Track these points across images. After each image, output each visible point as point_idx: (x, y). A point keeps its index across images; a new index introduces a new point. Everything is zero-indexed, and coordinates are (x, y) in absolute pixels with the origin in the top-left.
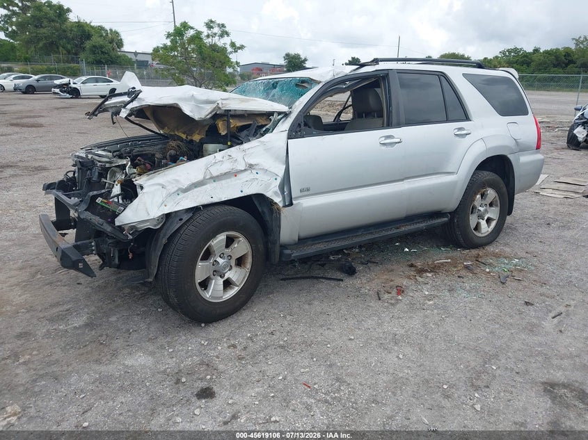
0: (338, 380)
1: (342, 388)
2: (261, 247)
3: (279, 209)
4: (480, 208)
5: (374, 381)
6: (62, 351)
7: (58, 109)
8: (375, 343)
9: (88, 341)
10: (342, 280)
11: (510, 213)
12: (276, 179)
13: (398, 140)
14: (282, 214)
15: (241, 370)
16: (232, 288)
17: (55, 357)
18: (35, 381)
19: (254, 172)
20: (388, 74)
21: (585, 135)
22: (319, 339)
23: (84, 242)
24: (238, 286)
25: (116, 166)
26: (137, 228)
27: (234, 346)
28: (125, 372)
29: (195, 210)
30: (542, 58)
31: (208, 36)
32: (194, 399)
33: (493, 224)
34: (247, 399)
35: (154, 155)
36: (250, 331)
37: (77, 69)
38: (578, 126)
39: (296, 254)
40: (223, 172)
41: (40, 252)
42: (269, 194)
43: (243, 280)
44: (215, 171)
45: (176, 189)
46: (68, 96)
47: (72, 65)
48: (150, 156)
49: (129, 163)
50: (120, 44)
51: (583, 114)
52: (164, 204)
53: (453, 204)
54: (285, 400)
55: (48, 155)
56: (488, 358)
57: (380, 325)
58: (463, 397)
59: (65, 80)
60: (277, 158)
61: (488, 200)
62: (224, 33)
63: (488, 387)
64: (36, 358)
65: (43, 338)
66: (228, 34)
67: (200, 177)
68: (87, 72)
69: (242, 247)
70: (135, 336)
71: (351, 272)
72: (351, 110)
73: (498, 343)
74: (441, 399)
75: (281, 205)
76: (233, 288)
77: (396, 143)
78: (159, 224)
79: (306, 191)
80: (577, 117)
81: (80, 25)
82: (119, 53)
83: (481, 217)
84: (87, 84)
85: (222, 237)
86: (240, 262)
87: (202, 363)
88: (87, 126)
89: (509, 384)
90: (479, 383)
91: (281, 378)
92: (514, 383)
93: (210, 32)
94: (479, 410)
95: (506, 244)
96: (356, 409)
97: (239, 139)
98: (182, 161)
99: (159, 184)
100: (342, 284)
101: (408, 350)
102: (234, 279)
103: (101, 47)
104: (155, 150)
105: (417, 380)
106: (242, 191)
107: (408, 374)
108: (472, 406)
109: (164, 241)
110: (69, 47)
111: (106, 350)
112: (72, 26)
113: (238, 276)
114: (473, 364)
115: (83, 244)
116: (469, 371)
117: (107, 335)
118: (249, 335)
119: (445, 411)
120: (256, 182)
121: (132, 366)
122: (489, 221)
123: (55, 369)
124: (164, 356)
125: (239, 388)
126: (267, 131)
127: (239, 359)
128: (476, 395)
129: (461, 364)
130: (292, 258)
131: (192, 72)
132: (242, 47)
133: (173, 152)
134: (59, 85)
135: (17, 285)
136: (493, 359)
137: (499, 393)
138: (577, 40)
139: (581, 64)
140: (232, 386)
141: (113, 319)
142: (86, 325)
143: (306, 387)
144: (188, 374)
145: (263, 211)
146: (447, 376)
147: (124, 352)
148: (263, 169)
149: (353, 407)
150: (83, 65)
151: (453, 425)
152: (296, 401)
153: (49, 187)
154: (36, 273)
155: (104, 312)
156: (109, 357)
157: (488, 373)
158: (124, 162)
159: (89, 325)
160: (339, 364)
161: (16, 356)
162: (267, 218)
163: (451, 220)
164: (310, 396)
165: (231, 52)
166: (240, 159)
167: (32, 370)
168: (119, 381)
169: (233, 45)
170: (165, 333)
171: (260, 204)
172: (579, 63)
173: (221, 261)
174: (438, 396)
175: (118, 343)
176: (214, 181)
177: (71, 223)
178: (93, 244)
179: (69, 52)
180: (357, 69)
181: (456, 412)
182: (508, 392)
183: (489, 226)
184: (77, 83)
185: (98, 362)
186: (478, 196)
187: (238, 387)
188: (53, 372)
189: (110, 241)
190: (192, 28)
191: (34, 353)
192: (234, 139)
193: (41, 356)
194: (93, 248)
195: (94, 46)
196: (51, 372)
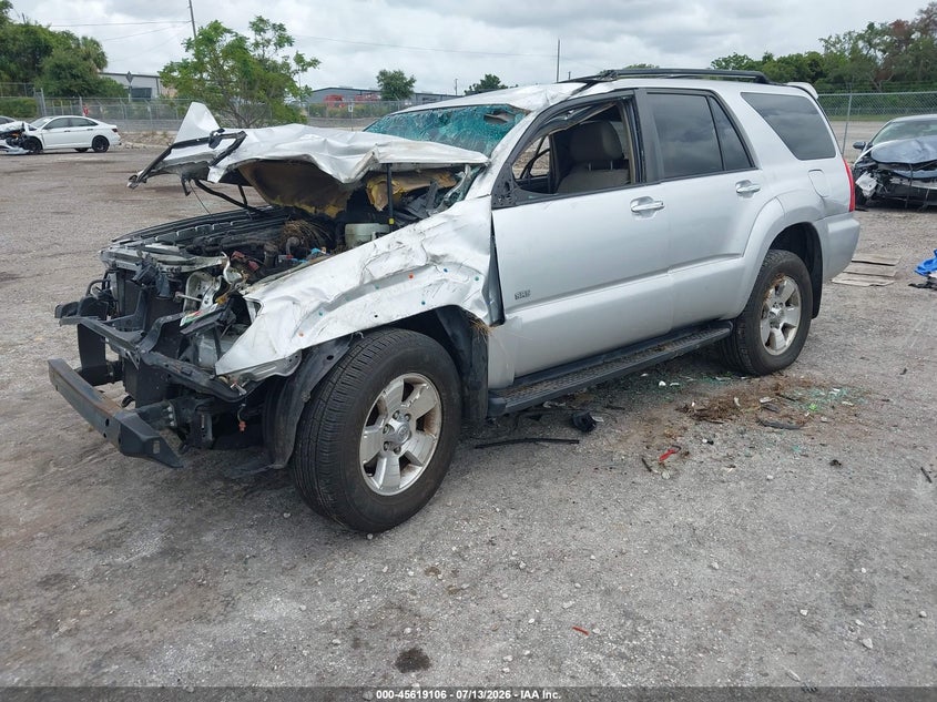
0: (627, 615)
1: (639, 629)
2: (456, 396)
3: (484, 330)
4: (773, 310)
5: (686, 613)
6: (133, 604)
7: (9, 173)
8: (666, 546)
9: (174, 581)
10: (578, 442)
11: (815, 314)
12: (477, 279)
13: (659, 205)
14: (490, 338)
15: (460, 612)
16: (411, 469)
17: (121, 618)
18: (98, 665)
19: (441, 268)
20: (633, 96)
21: (873, 187)
22: (573, 547)
23: (153, 406)
24: (421, 465)
25: (202, 270)
26: (254, 377)
27: (435, 571)
28: (258, 634)
29: (351, 340)
30: (777, 70)
31: (257, 45)
32: (395, 673)
33: (792, 334)
34: (487, 665)
35: (261, 247)
36: (454, 542)
37: (30, 106)
38: (861, 174)
39: (511, 403)
40: (392, 271)
41: (44, 425)
42: (467, 306)
43: (429, 455)
44: (380, 270)
45: (316, 304)
46: (21, 150)
47: (21, 99)
48: (254, 249)
49: (228, 264)
50: (101, 61)
51: (869, 154)
52: (298, 332)
53: (737, 306)
54: (552, 659)
55: (12, 253)
56: (854, 558)
57: (664, 514)
58: (838, 628)
59: (15, 125)
60: (476, 244)
61: (785, 297)
62: (283, 41)
63: (870, 606)
64: (87, 622)
65: (91, 584)
66: (290, 41)
67: (354, 283)
68: (48, 110)
69: (426, 398)
70: (255, 565)
71: (587, 426)
72: (546, 158)
73: (859, 530)
74: (804, 635)
75: (487, 322)
76: (414, 469)
77: (656, 209)
78: (291, 368)
79: (525, 298)
80: (859, 159)
81: (28, 30)
82: (101, 77)
83: (774, 324)
84: (53, 130)
85: (397, 384)
86: (422, 424)
87: (389, 606)
88: (68, 200)
89: (900, 598)
90: (852, 601)
91: (532, 621)
92: (906, 597)
93: (259, 38)
94: (871, 646)
95: (813, 366)
96: (676, 664)
97: (409, 213)
98: (318, 255)
99: (288, 298)
100: (579, 449)
101: (723, 553)
102: (416, 454)
103: (70, 67)
104: (261, 237)
105: (755, 604)
106: (423, 303)
107: (736, 594)
108: (859, 643)
109: (305, 396)
110: (13, 67)
111: (212, 596)
112: (16, 32)
113: (420, 447)
114: (833, 569)
115: (151, 410)
116: (831, 582)
117: (205, 568)
118: (454, 549)
119: (819, 655)
120: (445, 285)
121: (267, 622)
122: (786, 329)
123: (130, 640)
124: (318, 597)
125: (467, 645)
126: (454, 198)
127: (451, 593)
128: (858, 622)
129: (814, 572)
130: (506, 411)
131: (231, 105)
132: (314, 63)
133: (294, 240)
134: (5, 133)
135: (18, 488)
136: (861, 557)
137: (891, 615)
138: (826, 41)
139: (835, 78)
140: (453, 643)
141: (209, 538)
142: (163, 553)
143: (580, 634)
144: (371, 627)
145: (454, 335)
146: (800, 593)
147: (245, 598)
148: (455, 263)
149: (669, 663)
150: (41, 99)
151: (839, 679)
152: (572, 660)
153: (66, 312)
154: (47, 463)
155: (190, 527)
156: (220, 608)
157: (862, 583)
158: (218, 261)
159: (169, 552)
160: (620, 588)
161: (49, 620)
162: (462, 345)
163: (734, 332)
164: (592, 650)
165: (296, 72)
166: (416, 247)
167: (87, 646)
168: (252, 650)
169: (299, 59)
170: (308, 556)
171: (449, 323)
172: (831, 76)
173: (396, 424)
174: (797, 629)
175: (229, 582)
176: (377, 288)
177: (107, 372)
178: (170, 409)
179: (13, 77)
180: (584, 88)
181: (836, 654)
182: (904, 611)
183: (786, 337)
184: (36, 129)
185: (202, 618)
186: (772, 291)
187: (463, 643)
188: (127, 645)
189: (201, 402)
190: (229, 31)
191: (83, 612)
192: (400, 214)
193: (97, 615)
194: (171, 416)
195: (58, 66)
196: (123, 645)
